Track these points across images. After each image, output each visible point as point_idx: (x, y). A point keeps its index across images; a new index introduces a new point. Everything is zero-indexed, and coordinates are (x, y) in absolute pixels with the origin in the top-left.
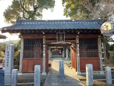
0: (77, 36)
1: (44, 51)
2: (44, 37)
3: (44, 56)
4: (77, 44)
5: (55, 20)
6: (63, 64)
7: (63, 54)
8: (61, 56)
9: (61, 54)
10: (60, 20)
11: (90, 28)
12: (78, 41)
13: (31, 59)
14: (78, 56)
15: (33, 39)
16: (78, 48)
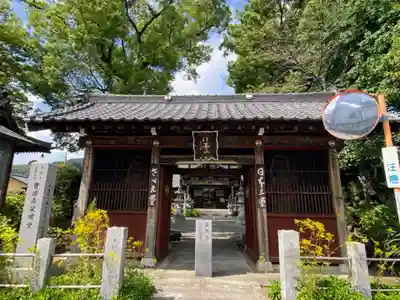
0: (259, 143)
1: (153, 187)
2: (155, 143)
3: (152, 203)
4: (257, 168)
9: (225, 206)
12: (259, 159)
14: (262, 205)
16: (260, 180)
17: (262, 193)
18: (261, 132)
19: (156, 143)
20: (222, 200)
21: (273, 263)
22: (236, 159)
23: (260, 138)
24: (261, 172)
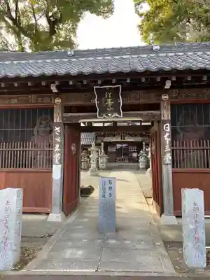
0: (165, 97)
1: (57, 146)
3: (57, 162)
4: (164, 124)
5: (96, 50)
6: (110, 188)
7: (141, 160)
8: (136, 164)
9: (136, 160)
10: (113, 49)
11: (202, 66)
12: (166, 114)
13: (18, 169)
15: (23, 110)
16: (166, 136)
17: (168, 148)
18: (168, 85)
19: (58, 101)
20: (135, 155)
21: (177, 217)
22: (141, 115)
23: (166, 91)
24: (167, 128)
